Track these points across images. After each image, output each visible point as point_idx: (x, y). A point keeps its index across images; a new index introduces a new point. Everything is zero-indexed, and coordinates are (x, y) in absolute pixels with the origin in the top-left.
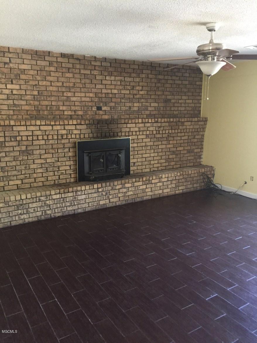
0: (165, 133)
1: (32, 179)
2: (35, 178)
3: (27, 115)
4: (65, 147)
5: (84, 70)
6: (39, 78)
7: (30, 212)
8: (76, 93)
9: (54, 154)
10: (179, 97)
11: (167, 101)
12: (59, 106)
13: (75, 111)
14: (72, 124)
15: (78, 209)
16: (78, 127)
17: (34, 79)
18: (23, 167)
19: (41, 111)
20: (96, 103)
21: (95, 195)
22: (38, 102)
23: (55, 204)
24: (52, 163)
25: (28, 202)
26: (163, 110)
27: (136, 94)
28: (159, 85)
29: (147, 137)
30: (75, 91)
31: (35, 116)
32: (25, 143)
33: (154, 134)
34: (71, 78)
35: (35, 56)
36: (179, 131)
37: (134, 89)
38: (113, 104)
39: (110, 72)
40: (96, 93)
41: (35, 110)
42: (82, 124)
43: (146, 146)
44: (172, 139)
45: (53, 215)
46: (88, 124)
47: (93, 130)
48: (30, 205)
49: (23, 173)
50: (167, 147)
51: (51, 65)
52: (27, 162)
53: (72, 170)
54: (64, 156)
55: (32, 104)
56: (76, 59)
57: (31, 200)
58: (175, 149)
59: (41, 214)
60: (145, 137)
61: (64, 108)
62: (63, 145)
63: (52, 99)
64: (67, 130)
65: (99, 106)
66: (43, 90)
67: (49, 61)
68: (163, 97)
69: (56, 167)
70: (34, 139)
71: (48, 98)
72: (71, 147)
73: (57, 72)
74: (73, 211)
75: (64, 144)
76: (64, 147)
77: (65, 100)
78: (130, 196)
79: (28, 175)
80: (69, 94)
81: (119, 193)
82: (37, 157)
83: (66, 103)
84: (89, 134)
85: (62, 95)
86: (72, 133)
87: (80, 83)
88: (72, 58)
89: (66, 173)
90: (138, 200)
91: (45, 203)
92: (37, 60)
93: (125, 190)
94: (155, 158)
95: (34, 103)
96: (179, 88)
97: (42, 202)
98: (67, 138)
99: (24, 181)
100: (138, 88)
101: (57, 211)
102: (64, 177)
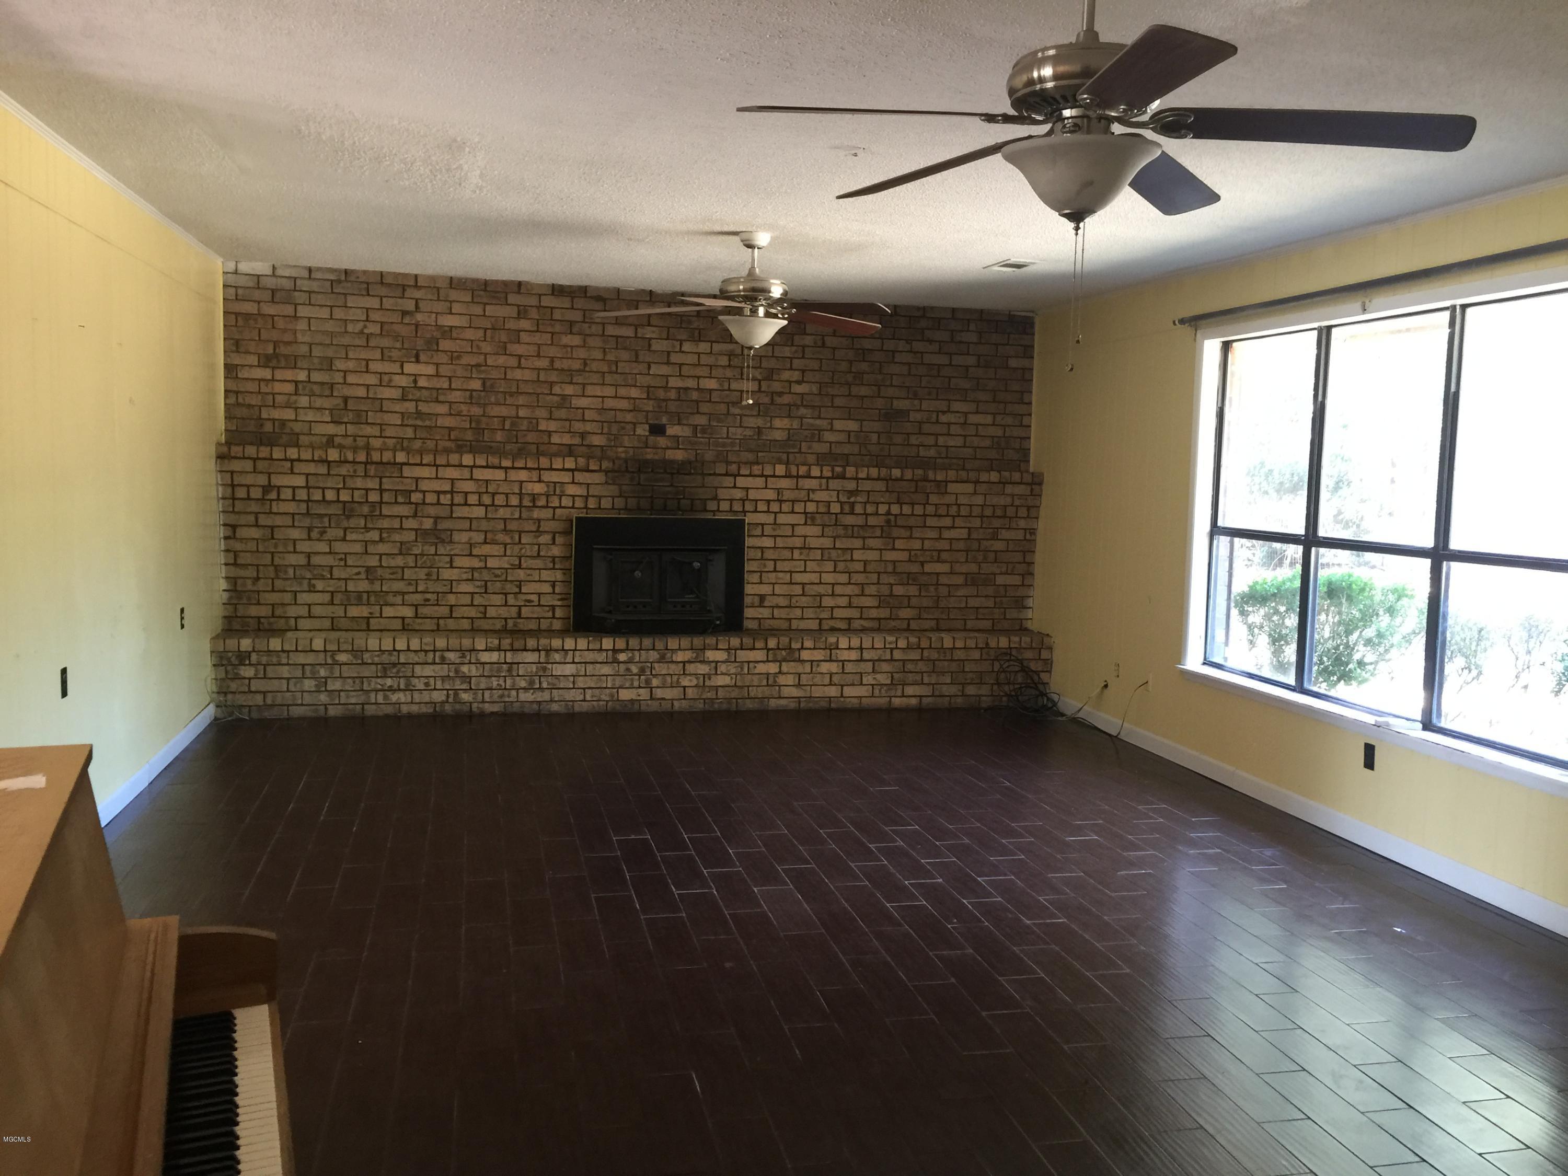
0: (877, 514)
1: (442, 607)
2: (452, 606)
3: (450, 440)
4: (541, 529)
5: (616, 326)
6: (486, 348)
7: (414, 686)
8: (589, 388)
9: (508, 546)
10: (943, 405)
11: (891, 415)
12: (537, 419)
13: (583, 435)
14: (561, 467)
15: (552, 701)
16: (579, 477)
17: (474, 351)
18: (422, 574)
19: (486, 431)
20: (647, 416)
21: (606, 670)
22: (481, 407)
23: (484, 676)
24: (503, 571)
25: (413, 660)
26: (879, 443)
27: (780, 394)
28: (864, 366)
29: (809, 522)
30: (585, 382)
31: (469, 443)
32: (432, 511)
33: (836, 514)
34: (577, 346)
35: (482, 293)
36: (930, 509)
37: (775, 377)
38: (701, 420)
39: (697, 332)
40: (648, 387)
41: (471, 428)
42: (590, 468)
43: (804, 548)
44: (904, 533)
45: (478, 708)
46: (609, 471)
47: (624, 488)
48: (418, 669)
49: (419, 590)
50: (884, 558)
51: (522, 316)
52: (435, 560)
53: (559, 597)
54: (539, 553)
55: (464, 413)
56: (591, 297)
57: (421, 657)
58: (915, 568)
59: (444, 698)
60: (803, 522)
61: (552, 426)
62: (535, 523)
63: (521, 403)
64: (548, 483)
65: (656, 422)
66: (497, 377)
67: (518, 306)
68: (879, 403)
69: (512, 581)
70: (456, 501)
71: (507, 397)
72: (559, 533)
73: (537, 331)
74: (535, 706)
75: (539, 523)
76: (538, 531)
77: (556, 405)
78: (720, 689)
79: (434, 596)
80: (569, 390)
81: (684, 674)
82: (462, 550)
83: (558, 414)
84: (613, 497)
85: (549, 392)
86: (562, 491)
87: (603, 360)
88: (583, 295)
89: (541, 603)
90: (750, 705)
91: (457, 671)
92: (485, 304)
93: (703, 669)
94: (839, 590)
95: (469, 411)
96: (939, 376)
97: (450, 666)
98: (547, 507)
99: (421, 610)
100: (786, 375)
101: (491, 697)
102: (533, 612)
